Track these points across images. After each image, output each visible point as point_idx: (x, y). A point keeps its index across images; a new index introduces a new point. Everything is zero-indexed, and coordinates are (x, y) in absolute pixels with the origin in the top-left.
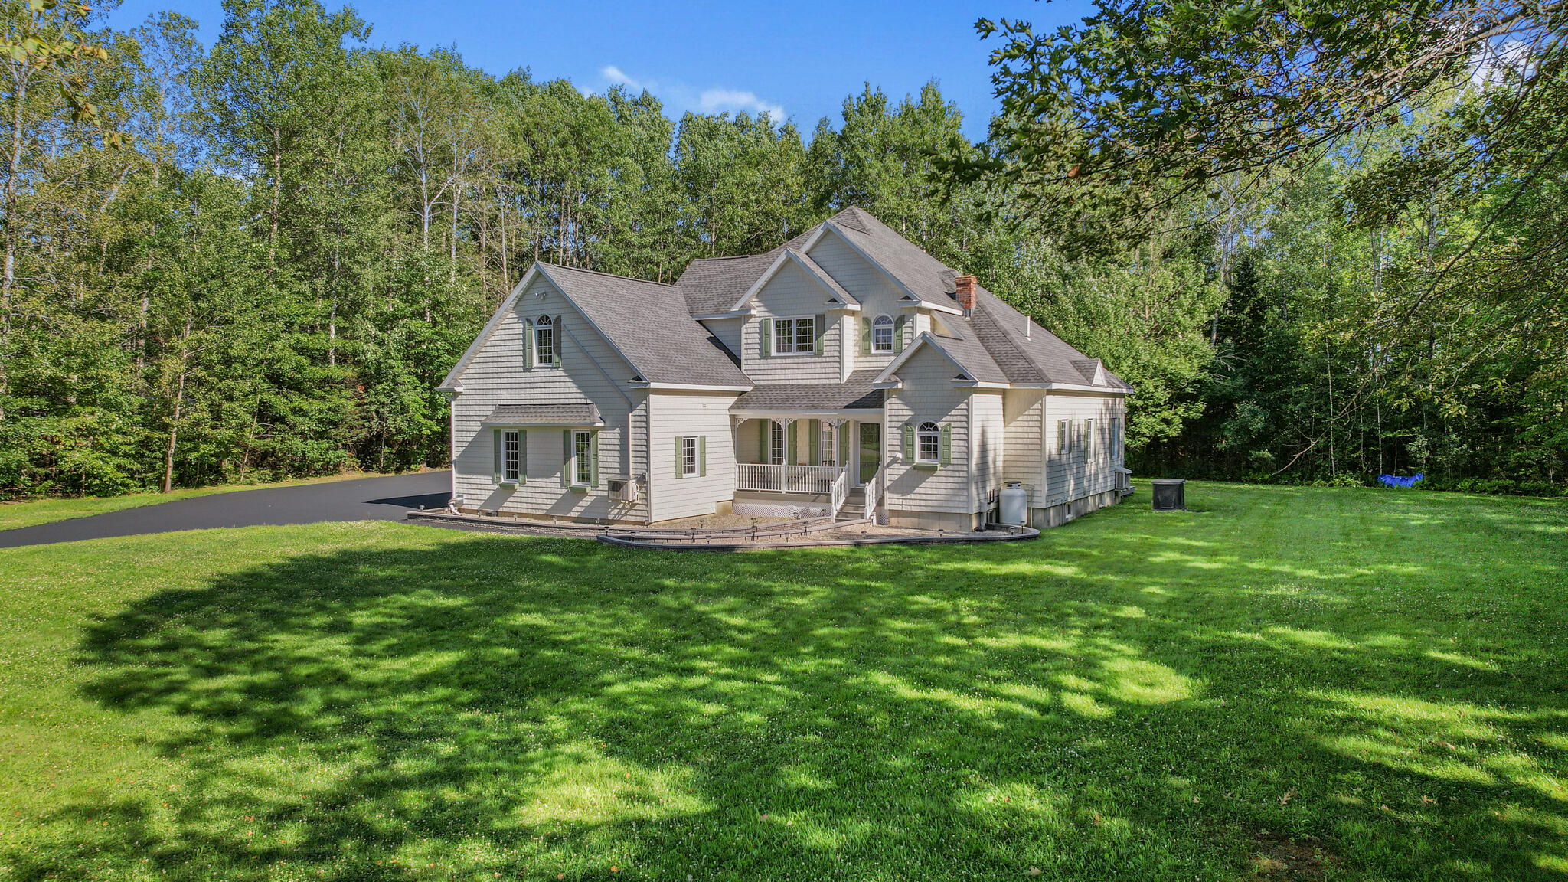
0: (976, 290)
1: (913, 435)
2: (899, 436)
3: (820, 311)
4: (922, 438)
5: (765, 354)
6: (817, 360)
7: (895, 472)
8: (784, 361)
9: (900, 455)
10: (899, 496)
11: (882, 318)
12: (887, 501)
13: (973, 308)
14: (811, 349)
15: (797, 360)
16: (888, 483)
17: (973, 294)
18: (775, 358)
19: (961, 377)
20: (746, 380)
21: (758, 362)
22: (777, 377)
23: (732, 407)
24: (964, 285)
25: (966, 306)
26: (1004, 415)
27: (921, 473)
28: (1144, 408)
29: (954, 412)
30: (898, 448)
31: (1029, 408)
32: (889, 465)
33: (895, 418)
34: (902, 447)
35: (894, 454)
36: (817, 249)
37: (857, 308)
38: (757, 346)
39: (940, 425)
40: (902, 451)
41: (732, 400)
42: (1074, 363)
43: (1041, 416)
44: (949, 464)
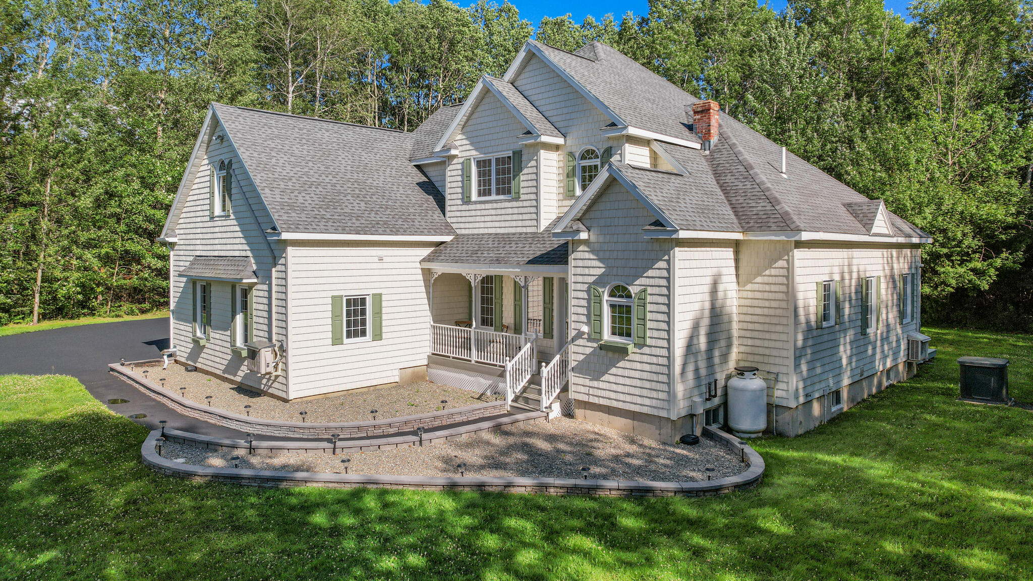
0: (717, 118)
1: (600, 303)
2: (584, 303)
3: (517, 147)
4: (613, 306)
5: (466, 200)
6: (515, 204)
7: (580, 350)
8: (483, 206)
9: (585, 329)
10: (587, 382)
11: (588, 151)
12: (572, 388)
13: (714, 140)
14: (509, 192)
15: (495, 205)
16: (573, 364)
17: (713, 122)
18: (476, 203)
19: (658, 223)
20: (448, 229)
21: (460, 208)
22: (477, 225)
23: (423, 260)
24: (702, 112)
25: (705, 138)
26: (737, 275)
27: (610, 354)
28: (948, 256)
29: (650, 273)
30: (584, 319)
31: (770, 267)
32: (573, 340)
33: (580, 279)
34: (588, 316)
35: (578, 326)
36: (522, 76)
37: (560, 141)
38: (459, 190)
39: (633, 290)
40: (588, 323)
41: (426, 252)
42: (848, 206)
43: (787, 277)
44: (645, 345)
